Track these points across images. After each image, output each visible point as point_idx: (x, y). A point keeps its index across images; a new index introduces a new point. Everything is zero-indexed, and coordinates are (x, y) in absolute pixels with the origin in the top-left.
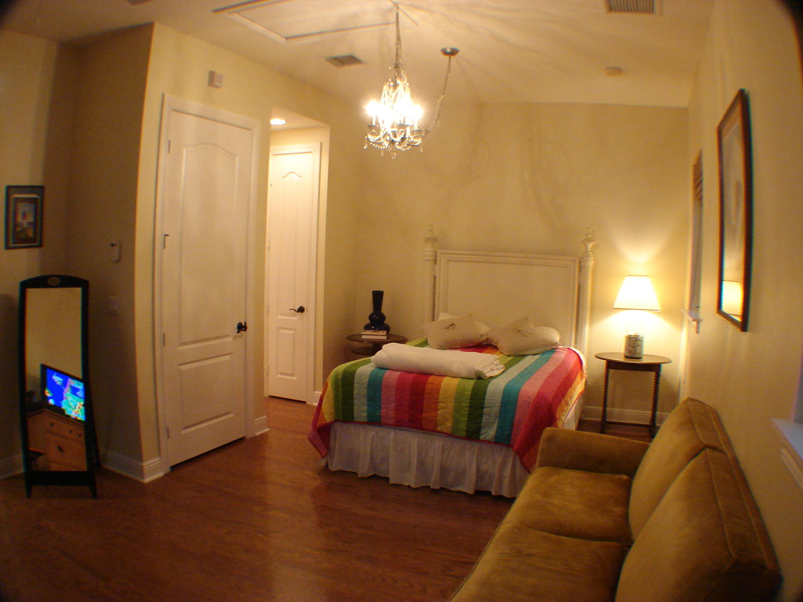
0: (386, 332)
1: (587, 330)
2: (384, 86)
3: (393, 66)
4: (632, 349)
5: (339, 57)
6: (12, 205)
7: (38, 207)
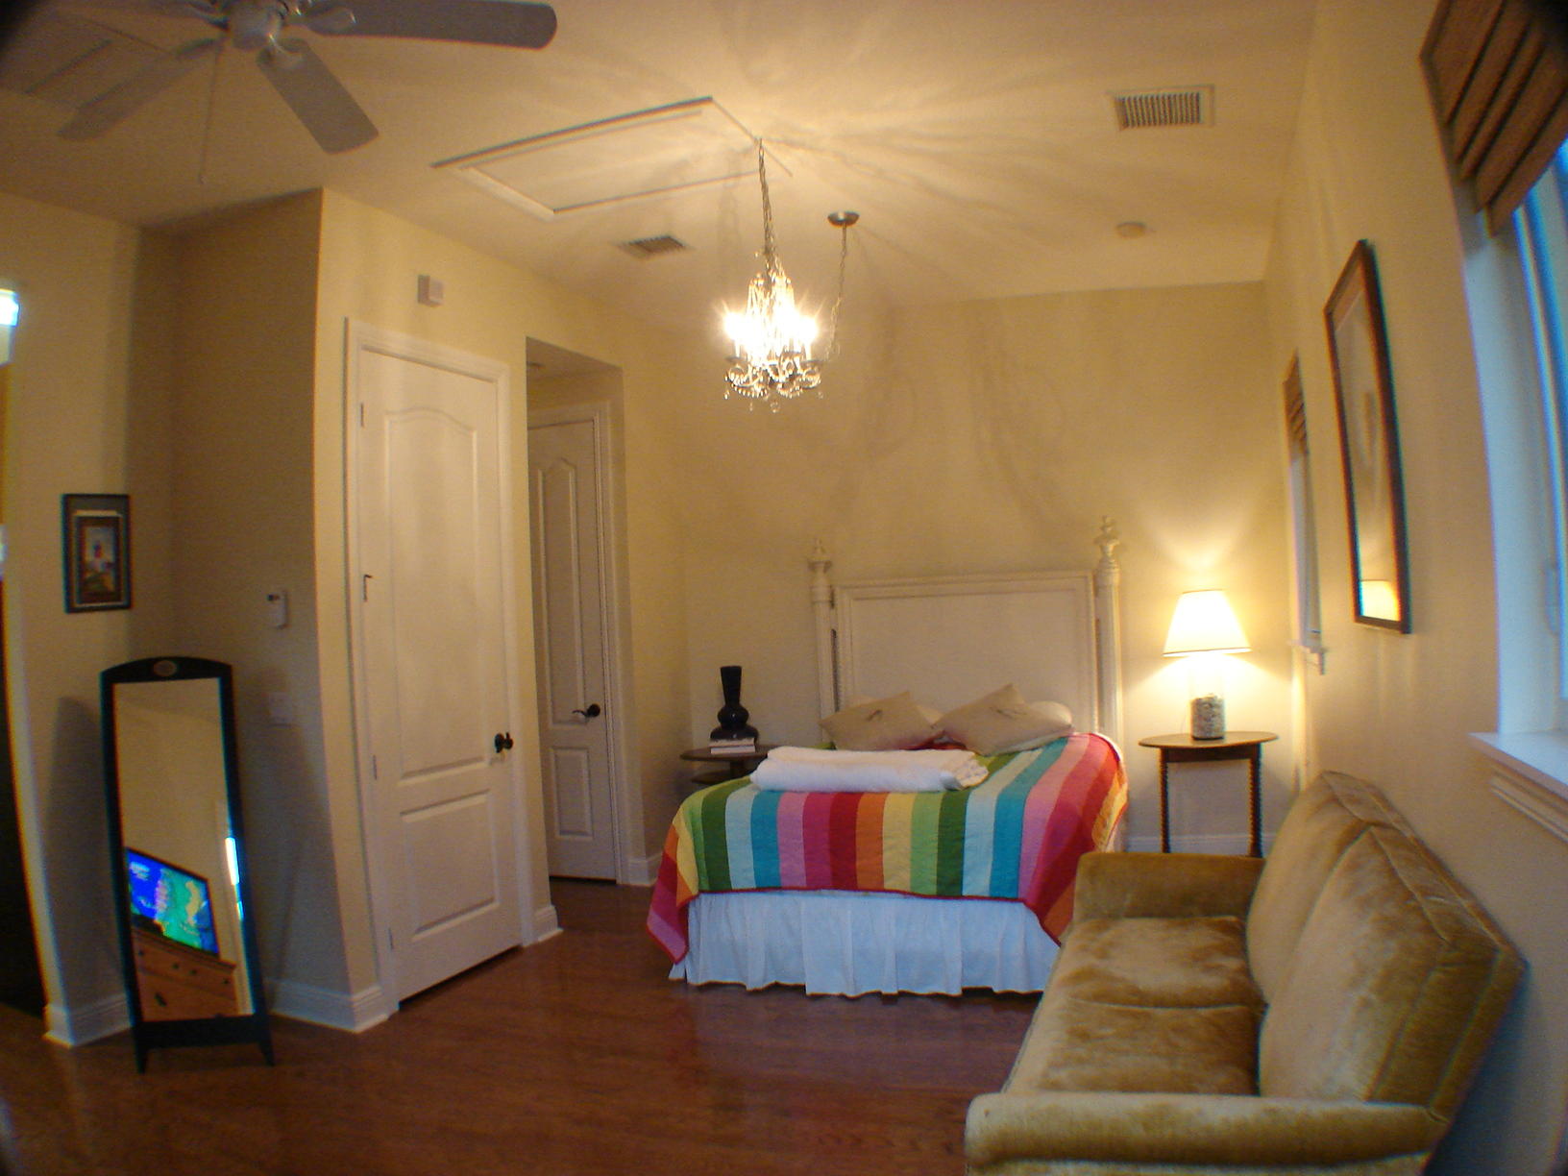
0: (753, 739)
1: (1119, 699)
2: (750, 288)
3: (762, 250)
4: (1204, 723)
5: (646, 241)
6: (74, 530)
7: (120, 530)
